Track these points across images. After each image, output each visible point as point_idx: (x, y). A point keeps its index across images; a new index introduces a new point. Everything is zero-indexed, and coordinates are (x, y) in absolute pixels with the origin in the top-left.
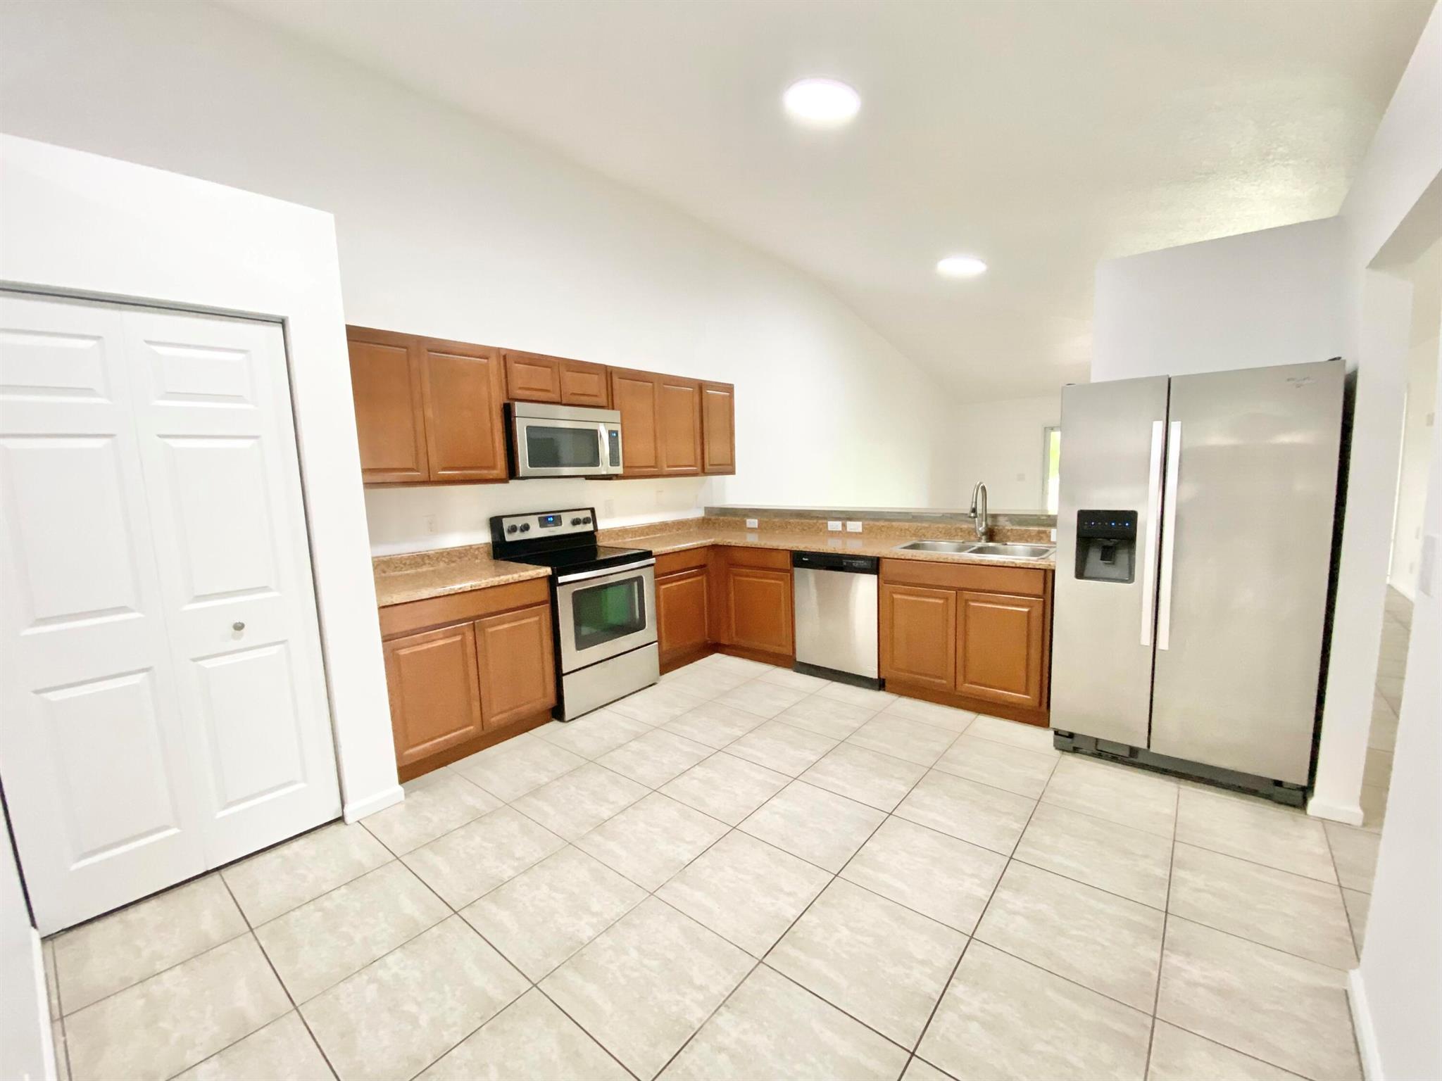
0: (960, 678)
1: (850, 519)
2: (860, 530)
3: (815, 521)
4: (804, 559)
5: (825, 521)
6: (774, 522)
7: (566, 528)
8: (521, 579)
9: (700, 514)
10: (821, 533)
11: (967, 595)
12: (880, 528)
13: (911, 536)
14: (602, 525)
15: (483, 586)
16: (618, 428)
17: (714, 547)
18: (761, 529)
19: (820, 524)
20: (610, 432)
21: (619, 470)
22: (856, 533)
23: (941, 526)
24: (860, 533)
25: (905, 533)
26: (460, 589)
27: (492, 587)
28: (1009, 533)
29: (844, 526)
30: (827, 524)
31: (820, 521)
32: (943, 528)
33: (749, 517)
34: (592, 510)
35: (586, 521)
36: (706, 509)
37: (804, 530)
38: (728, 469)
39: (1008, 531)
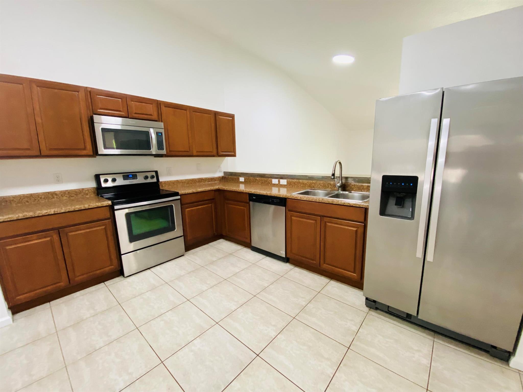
0: (322, 262)
1: (282, 178)
2: (286, 184)
3: (267, 179)
4: (254, 198)
5: (271, 179)
6: (251, 179)
7: (140, 180)
8: (90, 207)
9: (221, 174)
10: (270, 185)
11: (326, 219)
12: (294, 183)
13: (307, 187)
16: (163, 131)
17: (218, 190)
18: (245, 183)
19: (269, 180)
20: (157, 133)
21: (164, 152)
22: (284, 185)
23: (321, 182)
24: (285, 185)
25: (305, 185)
26: (47, 213)
27: (69, 212)
28: (353, 187)
29: (279, 181)
30: (272, 180)
31: (269, 179)
32: (323, 183)
33: (241, 176)
34: (156, 172)
35: (152, 177)
36: (224, 172)
37: (263, 183)
38: (233, 154)
39: (353, 185)
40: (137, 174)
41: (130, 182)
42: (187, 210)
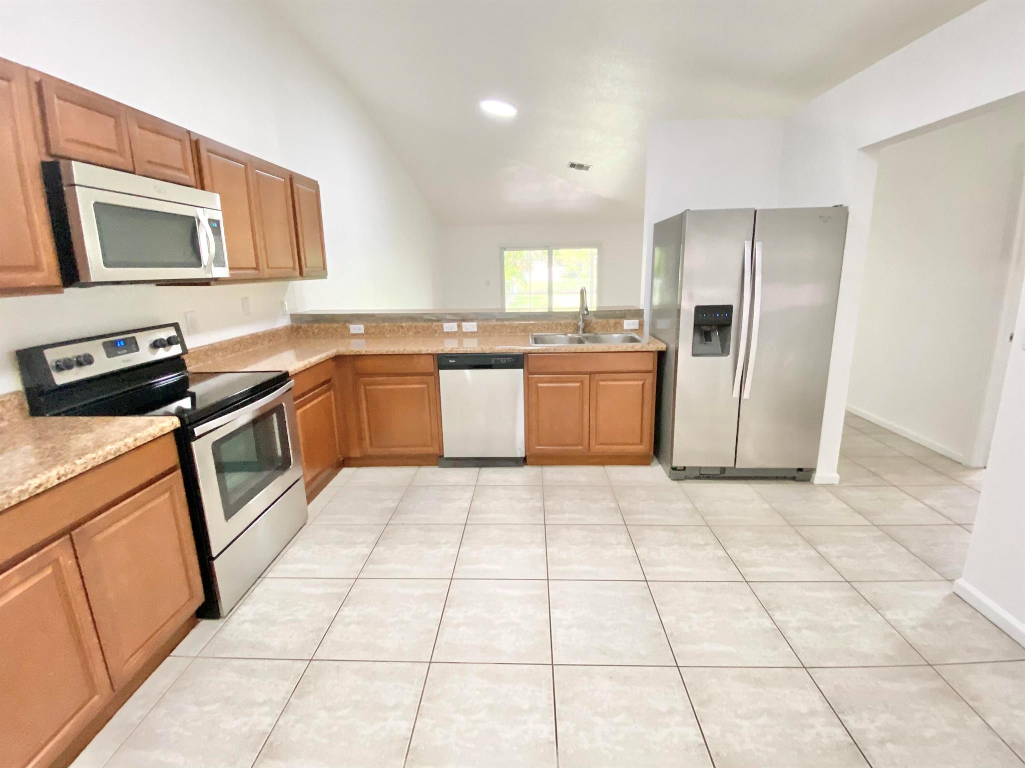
0: (593, 442)
1: (464, 320)
2: (475, 330)
3: (430, 324)
4: (450, 361)
5: (439, 323)
6: (384, 327)
7: (144, 355)
10: (437, 335)
11: (598, 377)
12: (494, 327)
13: (520, 332)
14: (190, 345)
15: (79, 470)
16: (218, 216)
17: (338, 359)
18: (367, 334)
19: (435, 326)
20: (211, 221)
21: (222, 272)
22: (472, 333)
23: (545, 322)
24: (475, 332)
25: (515, 329)
26: (40, 485)
27: (94, 468)
28: (595, 325)
29: (459, 326)
30: (442, 326)
31: (435, 324)
32: (547, 324)
33: (351, 323)
34: (176, 326)
35: (170, 342)
36: (292, 315)
37: (419, 333)
38: (321, 272)
39: (594, 323)
40: (137, 335)
41: (124, 361)
42: (299, 411)
